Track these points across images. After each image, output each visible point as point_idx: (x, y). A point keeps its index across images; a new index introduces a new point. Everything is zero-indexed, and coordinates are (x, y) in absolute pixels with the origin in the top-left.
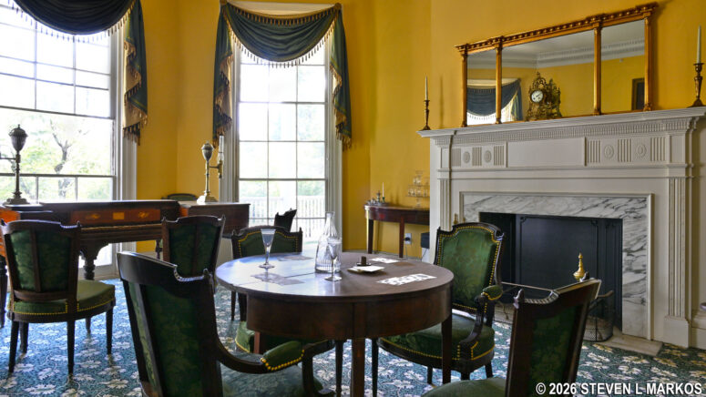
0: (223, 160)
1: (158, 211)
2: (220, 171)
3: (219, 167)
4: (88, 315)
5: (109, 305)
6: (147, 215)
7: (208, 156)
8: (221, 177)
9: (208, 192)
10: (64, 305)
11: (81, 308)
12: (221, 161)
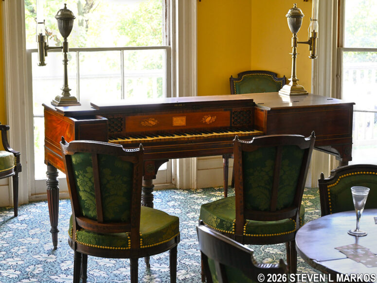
0: (317, 31)
1: (228, 113)
2: (313, 49)
3: (311, 42)
4: (147, 254)
5: (173, 241)
6: (214, 119)
7: (296, 26)
8: (313, 57)
9: (294, 81)
10: (126, 239)
11: (144, 244)
12: (314, 34)
